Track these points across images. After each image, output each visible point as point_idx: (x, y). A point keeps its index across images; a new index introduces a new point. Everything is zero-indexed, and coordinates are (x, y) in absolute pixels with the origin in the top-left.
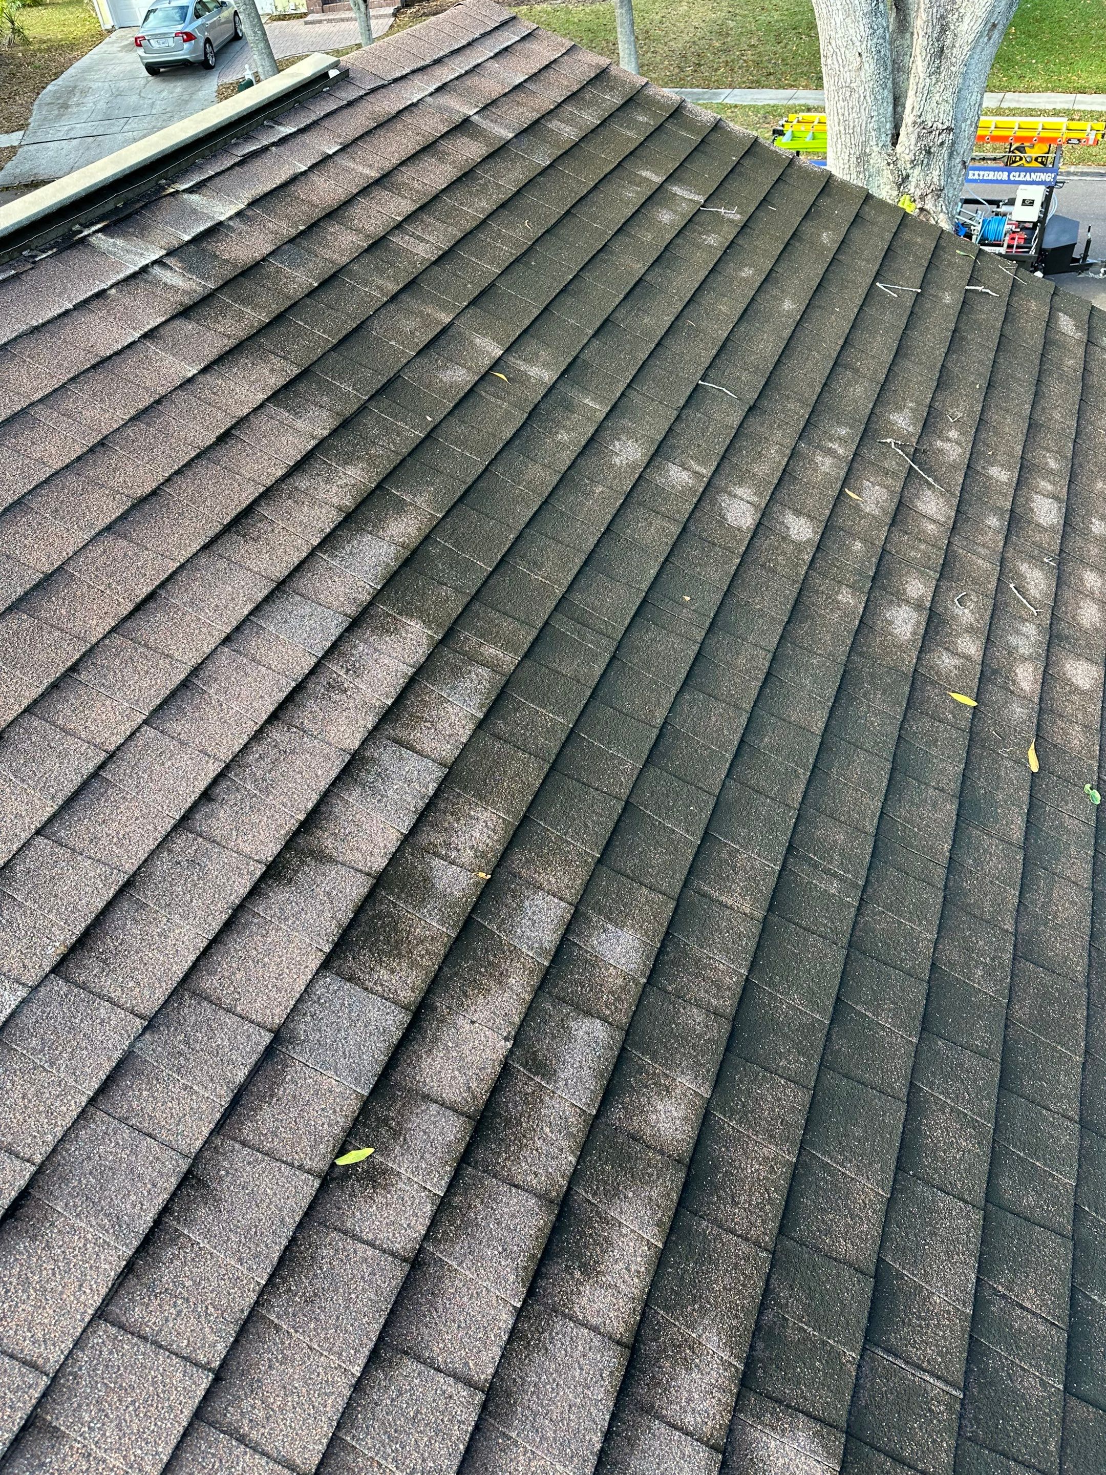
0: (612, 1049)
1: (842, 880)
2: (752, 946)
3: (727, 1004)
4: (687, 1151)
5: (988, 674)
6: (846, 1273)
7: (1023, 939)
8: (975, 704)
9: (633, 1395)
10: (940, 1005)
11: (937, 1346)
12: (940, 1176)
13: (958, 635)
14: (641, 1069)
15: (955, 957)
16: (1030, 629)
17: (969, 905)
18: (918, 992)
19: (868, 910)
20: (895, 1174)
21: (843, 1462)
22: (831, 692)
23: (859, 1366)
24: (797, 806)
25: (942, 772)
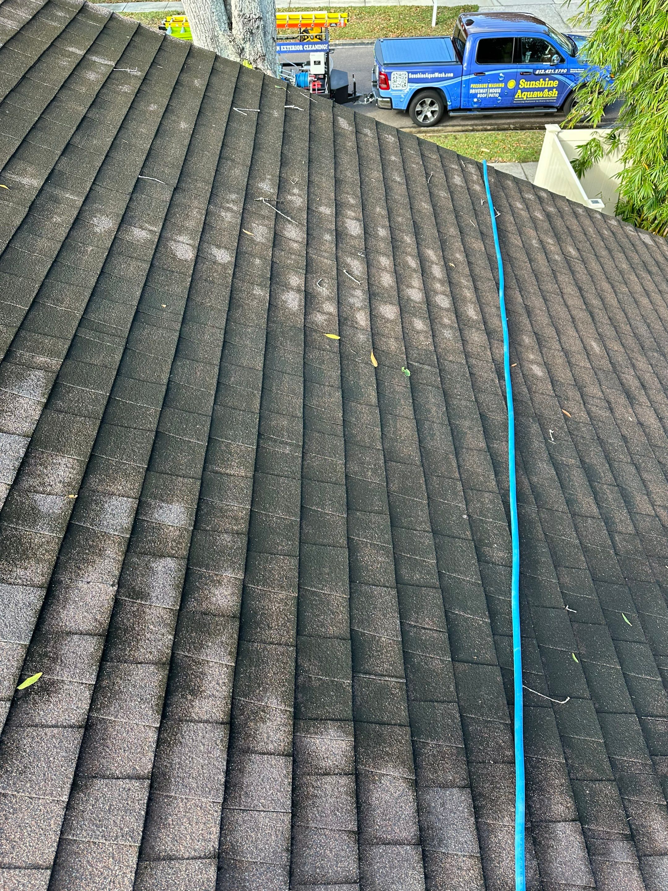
0: (181, 571)
1: (291, 445)
2: (250, 492)
3: (243, 527)
4: (237, 610)
5: (342, 320)
6: (336, 642)
7: (388, 452)
8: (339, 338)
9: (237, 747)
10: (354, 495)
11: (389, 662)
12: (372, 579)
13: (323, 303)
14: (201, 577)
15: (356, 469)
16: (358, 293)
17: (358, 441)
18: (341, 492)
19: (308, 457)
20: (350, 585)
21: (355, 735)
22: (262, 346)
23: (353, 686)
24: (258, 411)
25: (330, 377)
